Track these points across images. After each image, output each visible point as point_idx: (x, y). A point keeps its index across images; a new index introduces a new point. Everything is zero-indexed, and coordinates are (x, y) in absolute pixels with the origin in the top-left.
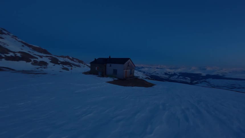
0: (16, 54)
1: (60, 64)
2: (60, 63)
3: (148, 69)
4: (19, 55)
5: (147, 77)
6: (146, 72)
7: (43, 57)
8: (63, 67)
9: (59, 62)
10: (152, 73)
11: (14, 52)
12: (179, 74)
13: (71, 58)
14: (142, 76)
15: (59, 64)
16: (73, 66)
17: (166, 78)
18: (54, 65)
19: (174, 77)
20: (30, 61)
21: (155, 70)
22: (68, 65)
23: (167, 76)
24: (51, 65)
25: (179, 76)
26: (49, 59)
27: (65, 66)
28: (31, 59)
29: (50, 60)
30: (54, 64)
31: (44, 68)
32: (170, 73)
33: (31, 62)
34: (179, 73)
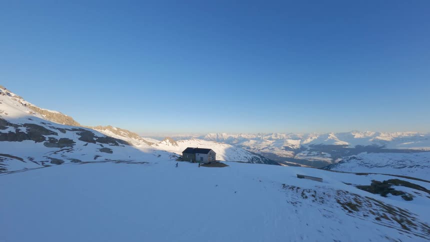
0: (19, 128)
1: (97, 143)
2: (97, 141)
3: (256, 141)
4: (24, 130)
5: (255, 156)
6: (253, 148)
7: (67, 131)
8: (101, 147)
9: (95, 139)
10: (263, 149)
11: (16, 126)
12: (309, 148)
13: (116, 129)
14: (246, 156)
15: (94, 142)
16: (120, 144)
17: (288, 157)
18: (86, 145)
19: (302, 154)
20: (44, 139)
21: (268, 144)
22: (111, 144)
23: (290, 154)
24: (79, 144)
25: (311, 151)
26: (77, 134)
27: (106, 146)
28: (45, 136)
29: (80, 136)
30: (86, 143)
31: (68, 152)
32: (295, 147)
33: (44, 142)
34: (311, 146)
